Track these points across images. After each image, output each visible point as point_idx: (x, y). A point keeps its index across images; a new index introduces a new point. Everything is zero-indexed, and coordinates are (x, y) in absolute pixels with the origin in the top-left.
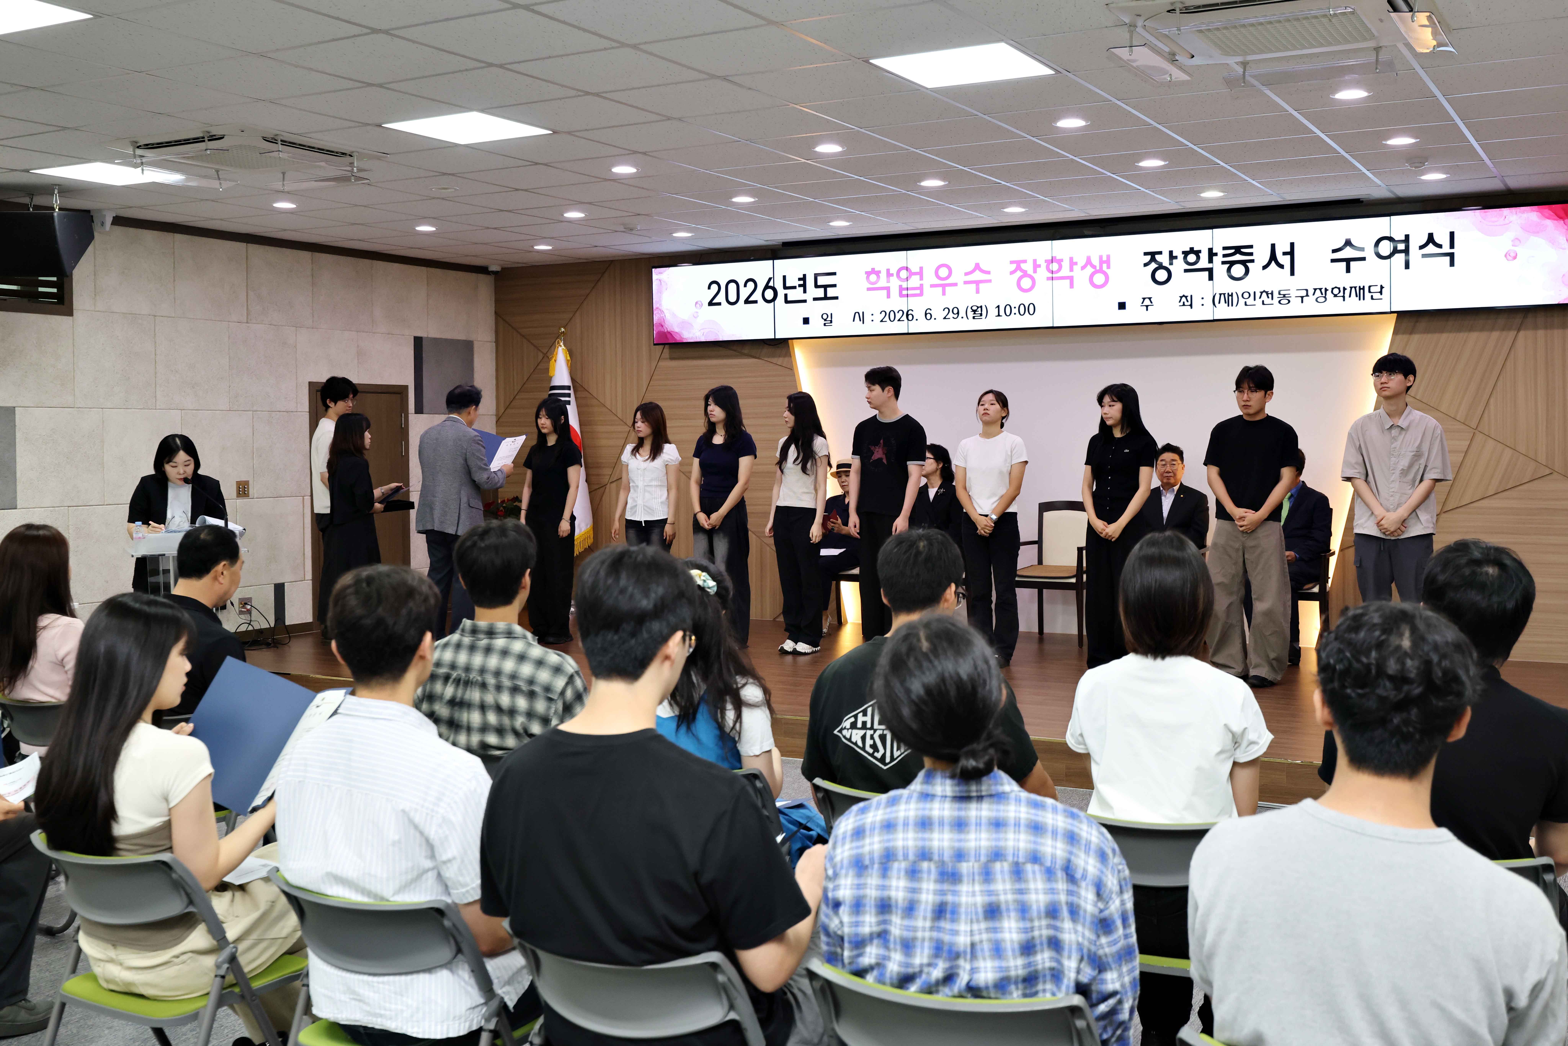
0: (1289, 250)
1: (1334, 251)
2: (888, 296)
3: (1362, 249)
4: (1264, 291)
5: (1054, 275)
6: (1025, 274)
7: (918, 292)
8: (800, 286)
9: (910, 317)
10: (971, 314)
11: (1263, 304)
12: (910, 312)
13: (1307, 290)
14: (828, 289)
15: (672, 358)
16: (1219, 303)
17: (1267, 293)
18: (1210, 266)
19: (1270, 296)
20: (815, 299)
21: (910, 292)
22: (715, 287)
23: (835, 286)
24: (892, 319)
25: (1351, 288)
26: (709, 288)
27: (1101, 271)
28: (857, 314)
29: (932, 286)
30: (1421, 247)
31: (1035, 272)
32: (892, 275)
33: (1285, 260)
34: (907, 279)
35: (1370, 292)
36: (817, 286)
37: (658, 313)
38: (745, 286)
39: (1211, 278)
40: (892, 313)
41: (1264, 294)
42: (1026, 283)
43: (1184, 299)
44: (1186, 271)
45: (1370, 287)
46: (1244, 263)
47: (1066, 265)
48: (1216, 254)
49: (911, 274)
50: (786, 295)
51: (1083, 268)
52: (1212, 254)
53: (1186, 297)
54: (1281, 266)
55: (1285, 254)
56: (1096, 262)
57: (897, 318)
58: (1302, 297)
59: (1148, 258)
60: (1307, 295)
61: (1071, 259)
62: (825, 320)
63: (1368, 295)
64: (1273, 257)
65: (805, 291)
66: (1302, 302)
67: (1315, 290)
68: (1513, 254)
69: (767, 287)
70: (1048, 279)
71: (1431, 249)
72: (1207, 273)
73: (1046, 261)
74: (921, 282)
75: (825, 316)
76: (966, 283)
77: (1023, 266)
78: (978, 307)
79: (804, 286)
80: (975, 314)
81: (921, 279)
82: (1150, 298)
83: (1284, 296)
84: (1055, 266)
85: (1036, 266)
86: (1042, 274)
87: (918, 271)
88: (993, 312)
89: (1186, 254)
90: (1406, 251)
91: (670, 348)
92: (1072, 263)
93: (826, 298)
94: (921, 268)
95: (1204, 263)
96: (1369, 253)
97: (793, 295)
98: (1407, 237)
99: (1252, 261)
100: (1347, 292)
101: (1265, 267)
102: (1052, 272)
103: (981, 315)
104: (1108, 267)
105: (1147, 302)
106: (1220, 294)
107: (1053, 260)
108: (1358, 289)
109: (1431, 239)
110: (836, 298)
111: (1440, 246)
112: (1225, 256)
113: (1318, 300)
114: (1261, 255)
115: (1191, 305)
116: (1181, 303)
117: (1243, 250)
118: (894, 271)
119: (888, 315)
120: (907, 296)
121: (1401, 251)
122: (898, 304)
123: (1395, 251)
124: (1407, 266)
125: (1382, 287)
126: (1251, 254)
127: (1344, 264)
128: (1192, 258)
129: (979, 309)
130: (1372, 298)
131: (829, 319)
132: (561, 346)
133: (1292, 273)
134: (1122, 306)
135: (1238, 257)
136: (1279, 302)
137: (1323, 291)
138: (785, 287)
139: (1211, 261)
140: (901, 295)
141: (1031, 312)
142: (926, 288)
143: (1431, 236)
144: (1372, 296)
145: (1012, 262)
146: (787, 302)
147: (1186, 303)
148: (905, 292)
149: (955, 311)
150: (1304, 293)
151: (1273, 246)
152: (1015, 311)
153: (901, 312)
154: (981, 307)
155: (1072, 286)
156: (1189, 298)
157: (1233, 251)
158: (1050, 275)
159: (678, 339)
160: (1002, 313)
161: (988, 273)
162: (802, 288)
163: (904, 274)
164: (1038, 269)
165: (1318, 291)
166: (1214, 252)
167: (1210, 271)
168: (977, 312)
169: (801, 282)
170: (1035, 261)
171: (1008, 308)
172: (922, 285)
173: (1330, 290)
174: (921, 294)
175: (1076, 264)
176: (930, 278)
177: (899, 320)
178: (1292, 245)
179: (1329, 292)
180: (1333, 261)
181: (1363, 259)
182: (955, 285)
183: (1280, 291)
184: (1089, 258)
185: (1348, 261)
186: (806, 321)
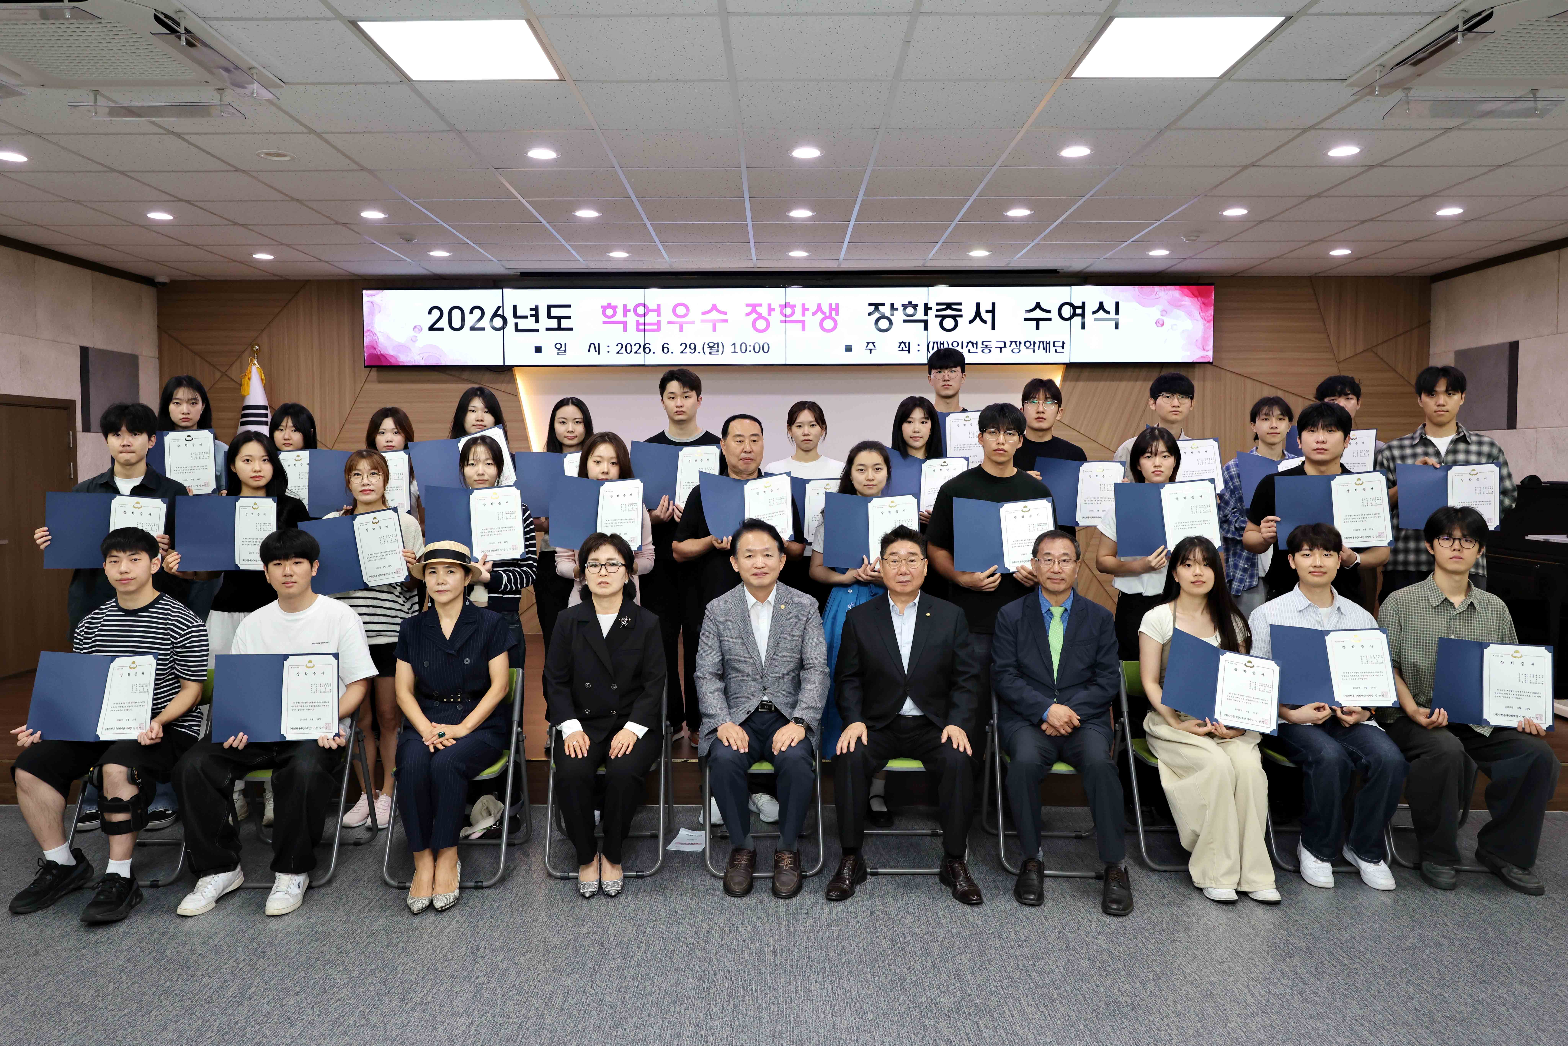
0: (990, 308)
1: (1027, 312)
2: (625, 330)
3: (1049, 312)
4: (970, 341)
5: (787, 319)
6: (760, 316)
7: (655, 327)
8: (531, 316)
9: (647, 351)
10: (707, 350)
11: (969, 352)
12: (647, 346)
13: (1005, 343)
14: (562, 320)
15: (380, 382)
17: (972, 343)
18: (925, 318)
19: (975, 345)
20: (548, 329)
21: (647, 327)
22: (436, 313)
23: (569, 317)
24: (629, 351)
25: (1040, 342)
26: (430, 313)
27: (830, 317)
28: (592, 345)
29: (669, 322)
30: (1094, 313)
31: (769, 314)
32: (629, 310)
33: (988, 317)
34: (644, 315)
35: (1054, 346)
36: (550, 317)
37: (369, 335)
38: (471, 312)
39: (926, 328)
40: (629, 345)
41: (970, 344)
42: (761, 324)
43: (903, 345)
44: (905, 321)
45: (1054, 342)
46: (954, 317)
47: (799, 310)
48: (931, 309)
49: (648, 310)
50: (516, 324)
51: (814, 314)
52: (927, 308)
53: (905, 343)
54: (985, 322)
55: (987, 311)
56: (826, 309)
57: (634, 350)
58: (1001, 348)
59: (873, 308)
60: (1005, 346)
61: (803, 305)
62: (559, 349)
63: (1053, 349)
64: (978, 314)
65: (537, 321)
66: (1001, 352)
67: (1011, 342)
68: (1161, 322)
69: (495, 315)
70: (782, 322)
71: (1101, 314)
72: (922, 324)
73: (780, 306)
74: (659, 319)
75: (559, 346)
76: (703, 321)
77: (758, 309)
78: (715, 344)
79: (536, 316)
80: (711, 349)
81: (659, 315)
82: (873, 343)
83: (986, 346)
84: (789, 311)
85: (770, 310)
86: (776, 317)
87: (656, 308)
88: (729, 349)
89: (905, 307)
90: (1083, 315)
91: (378, 371)
92: (805, 309)
93: (559, 328)
94: (659, 306)
95: (920, 316)
96: (1054, 315)
97: (523, 324)
98: (1084, 303)
99: (961, 316)
100: (1037, 345)
101: (971, 322)
102: (786, 316)
103: (718, 351)
104: (837, 314)
106: (934, 343)
107: (786, 305)
108: (1045, 343)
109: (1101, 306)
110: (571, 329)
111: (1108, 313)
112: (938, 310)
113: (1014, 351)
114: (968, 312)
115: (909, 351)
116: (901, 349)
117: (953, 307)
118: (631, 306)
119: (624, 348)
120: (644, 330)
121: (1079, 315)
122: (634, 337)
123: (1074, 315)
124: (1083, 327)
125: (1064, 343)
126: (960, 310)
127: (1035, 322)
128: (910, 311)
129: (716, 346)
130: (1056, 351)
131: (563, 348)
132: (255, 364)
133: (993, 328)
135: (949, 312)
136: (982, 351)
137: (1018, 343)
138: (515, 316)
139: (926, 314)
140: (638, 330)
141: (766, 350)
142: (664, 324)
143: (1101, 304)
145: (748, 305)
146: (517, 329)
147: (905, 349)
148: (642, 327)
149: (692, 346)
150: (1002, 345)
151: (978, 305)
152: (750, 349)
153: (638, 345)
154: (718, 344)
155: (804, 329)
156: (907, 345)
157: (945, 307)
158: (784, 319)
159: (393, 362)
160: (738, 349)
161: (725, 313)
162: (534, 318)
163: (641, 310)
164: (772, 313)
165: (1013, 343)
166: (929, 306)
167: (926, 322)
168: (713, 348)
169: (533, 313)
170: (769, 305)
171: (743, 346)
172: (659, 322)
173: (1023, 343)
174: (658, 330)
175: (808, 309)
176: (667, 315)
177: (636, 353)
178: (994, 304)
179: (1022, 345)
180: (1026, 319)
181: (1050, 319)
182: (693, 323)
183: (983, 342)
184: (819, 305)
185: (1038, 320)
186: (538, 350)
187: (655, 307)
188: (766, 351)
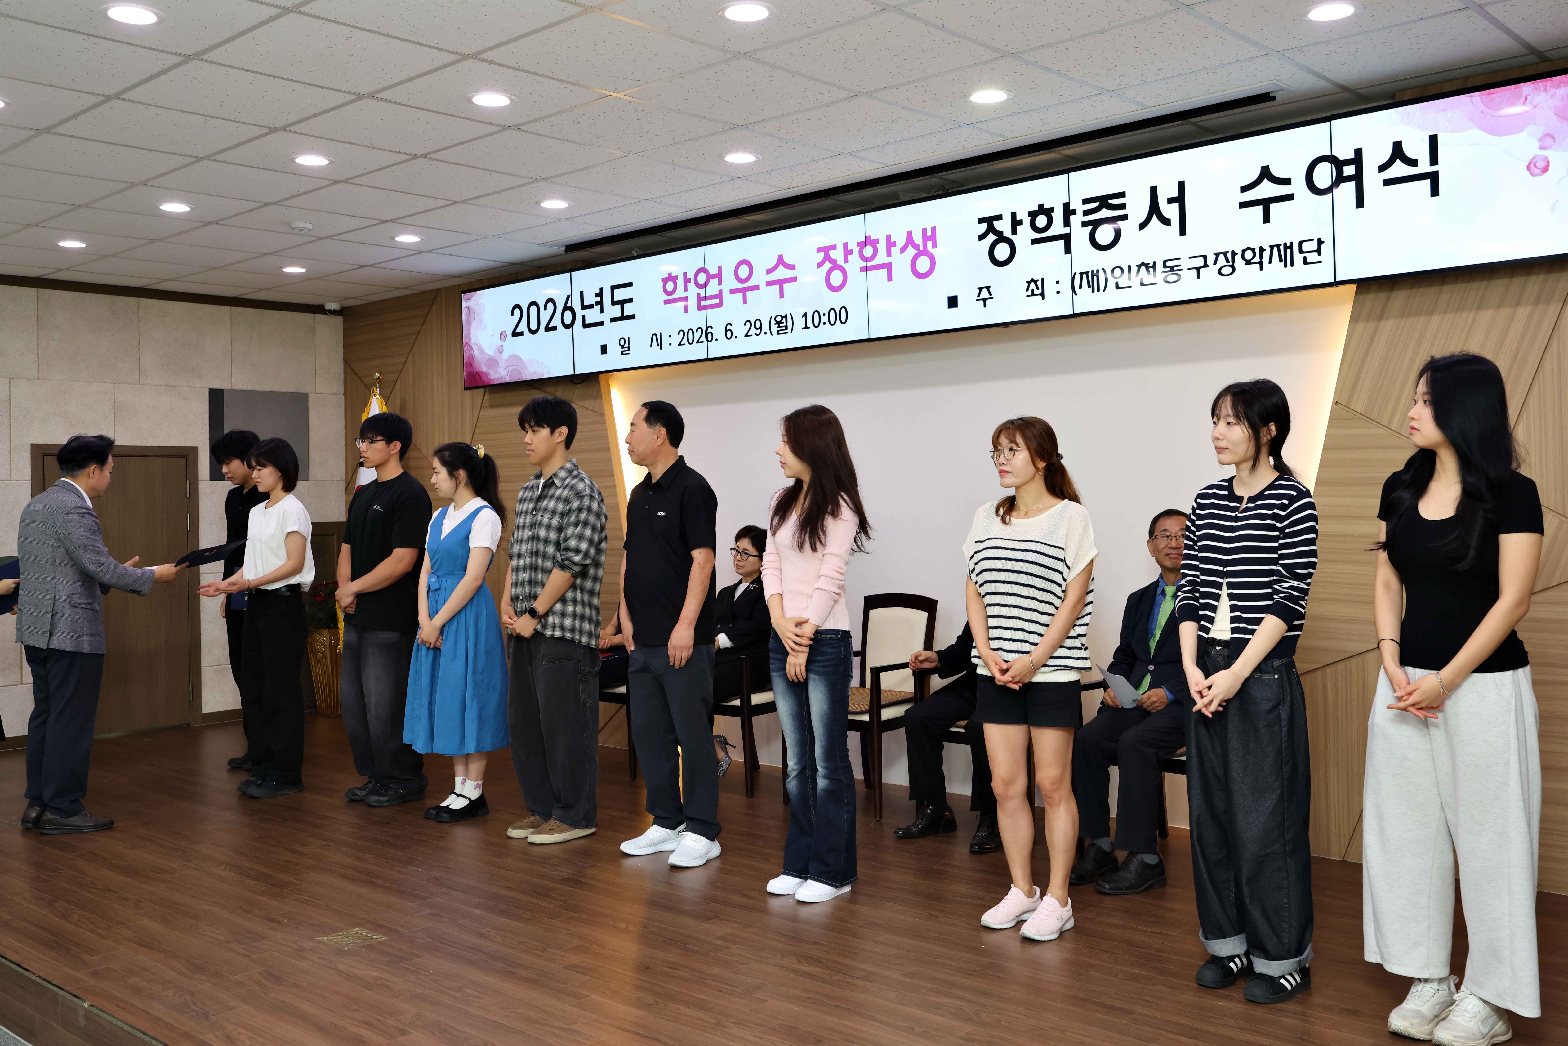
0: (1176, 194)
1: (1244, 189)
2: (686, 309)
3: (1287, 182)
4: (1143, 264)
5: (869, 264)
6: (835, 266)
7: (716, 301)
8: (597, 303)
9: (710, 337)
10: (774, 328)
11: (1142, 283)
12: (709, 330)
13: (1205, 257)
14: (626, 305)
16: (1080, 287)
17: (1147, 266)
18: (1066, 230)
19: (1151, 270)
20: (612, 320)
21: (709, 302)
22: (517, 313)
23: (631, 300)
24: (691, 341)
25: (1272, 247)
26: (512, 313)
27: (925, 252)
28: (654, 337)
29: (733, 292)
30: (1382, 168)
31: (846, 260)
32: (690, 280)
33: (1171, 211)
34: (705, 286)
35: (1301, 251)
36: (614, 303)
37: (468, 349)
38: (545, 308)
39: (1068, 250)
40: (691, 332)
41: (1143, 268)
42: (836, 278)
43: (1033, 285)
44: (1035, 241)
45: (1301, 243)
46: (1113, 221)
48: (1074, 212)
49: (710, 277)
50: (584, 317)
51: (903, 250)
52: (1068, 212)
53: (1035, 282)
54: (1166, 222)
55: (1171, 201)
56: (918, 239)
57: (696, 339)
58: (1198, 269)
59: (984, 226)
60: (1206, 265)
61: (888, 237)
62: (623, 347)
63: (1298, 258)
64: (1154, 209)
65: (602, 311)
66: (1199, 277)
67: (1217, 255)
68: (1541, 164)
69: (566, 308)
70: (862, 269)
71: (1399, 169)
72: (1062, 242)
73: (859, 244)
74: (720, 287)
75: (622, 342)
76: (769, 284)
77: (832, 254)
78: (782, 317)
79: (600, 303)
80: (779, 327)
81: (720, 283)
82: (988, 288)
83: (1172, 268)
84: (869, 251)
85: (847, 253)
86: (854, 264)
88: (799, 322)
89: (1033, 215)
90: (1358, 178)
92: (890, 244)
93: (623, 318)
94: (719, 268)
95: (1058, 228)
96: (1299, 186)
97: (593, 315)
98: (1359, 152)
99: (1125, 217)
100: (1266, 255)
101: (1142, 226)
102: (866, 259)
103: (786, 327)
104: (934, 246)
105: (985, 294)
106: (1082, 274)
107: (868, 241)
108: (1282, 248)
109: (1398, 153)
110: (633, 317)
111: (1413, 163)
112: (1086, 213)
113: (1224, 271)
114: (1138, 207)
115: (1042, 295)
116: (1030, 293)
117: (1111, 202)
118: (691, 275)
119: (687, 337)
120: (706, 307)
121: (1349, 179)
122: (695, 319)
123: (1340, 179)
124: (1360, 203)
125: (1320, 242)
126: (1123, 206)
127: (1259, 209)
128: (1042, 221)
129: (784, 320)
130: (1305, 262)
132: (376, 395)
133: (1183, 232)
134: (953, 302)
135: (1105, 213)
136: (1166, 279)
137: (1229, 256)
138: (584, 307)
139: (1067, 223)
140: (700, 308)
142: (725, 296)
143: (1397, 147)
144: (1305, 258)
145: (818, 250)
146: (585, 325)
147: (1036, 292)
148: (703, 303)
149: (758, 325)
150: (1200, 262)
151: (1154, 190)
152: (824, 319)
153: (700, 330)
154: (786, 316)
155: (890, 278)
156: (1039, 284)
157: (1096, 204)
158: (864, 264)
159: (486, 381)
160: (810, 324)
161: (793, 267)
162: (599, 307)
163: (701, 278)
164: (849, 257)
165: (1221, 257)
166: (1072, 208)
167: (1067, 238)
168: (782, 324)
169: (598, 299)
170: (846, 245)
171: (816, 316)
172: (721, 291)
173: (1240, 253)
174: (720, 305)
175: (894, 244)
176: (729, 281)
178: (1181, 185)
179: (1238, 258)
180: (1243, 205)
181: (1290, 197)
182: (756, 288)
183: (1165, 262)
184: (909, 234)
185: (1265, 203)
186: (604, 349)
187: (716, 272)
188: (843, 320)
